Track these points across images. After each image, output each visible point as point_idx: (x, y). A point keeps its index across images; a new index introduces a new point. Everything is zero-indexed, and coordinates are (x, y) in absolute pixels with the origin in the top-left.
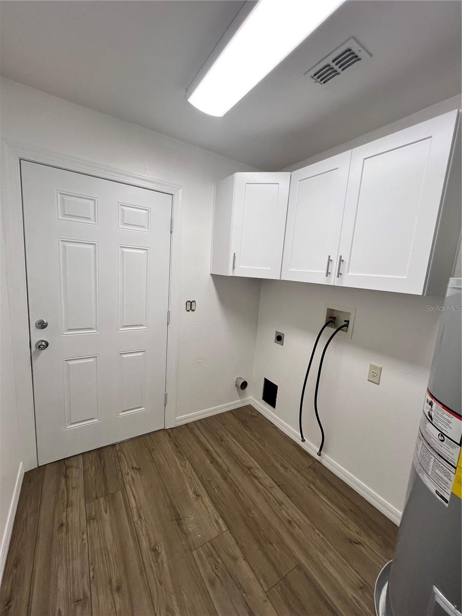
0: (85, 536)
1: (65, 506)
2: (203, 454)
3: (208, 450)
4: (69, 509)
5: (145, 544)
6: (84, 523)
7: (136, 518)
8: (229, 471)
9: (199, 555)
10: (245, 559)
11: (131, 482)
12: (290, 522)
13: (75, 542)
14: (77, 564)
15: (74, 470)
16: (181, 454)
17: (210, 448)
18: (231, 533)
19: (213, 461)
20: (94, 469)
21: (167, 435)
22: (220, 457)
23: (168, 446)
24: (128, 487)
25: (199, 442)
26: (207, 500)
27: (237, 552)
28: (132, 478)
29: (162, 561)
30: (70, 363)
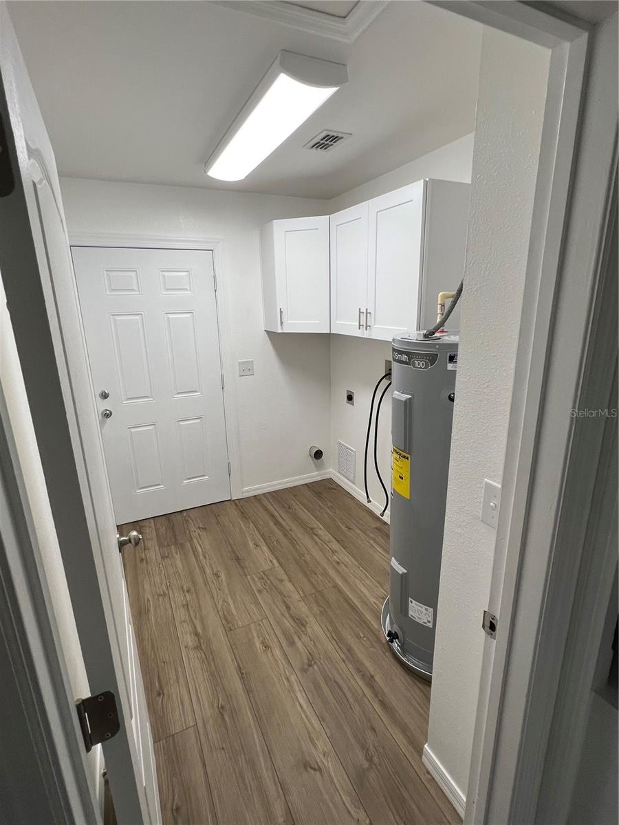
0: (161, 566)
1: (143, 549)
2: (268, 518)
3: (273, 516)
4: (147, 552)
5: (208, 571)
6: (159, 559)
7: (201, 557)
8: (291, 530)
9: (252, 579)
10: (290, 581)
11: (198, 536)
12: (338, 563)
13: (154, 569)
14: (157, 579)
15: (147, 529)
16: (246, 517)
17: (276, 514)
18: (282, 567)
19: (277, 523)
20: (164, 528)
21: (233, 504)
22: (284, 520)
23: (233, 512)
24: (195, 540)
25: (266, 510)
26: (265, 548)
27: (285, 577)
28: (199, 534)
29: (222, 580)
30: (133, 430)
